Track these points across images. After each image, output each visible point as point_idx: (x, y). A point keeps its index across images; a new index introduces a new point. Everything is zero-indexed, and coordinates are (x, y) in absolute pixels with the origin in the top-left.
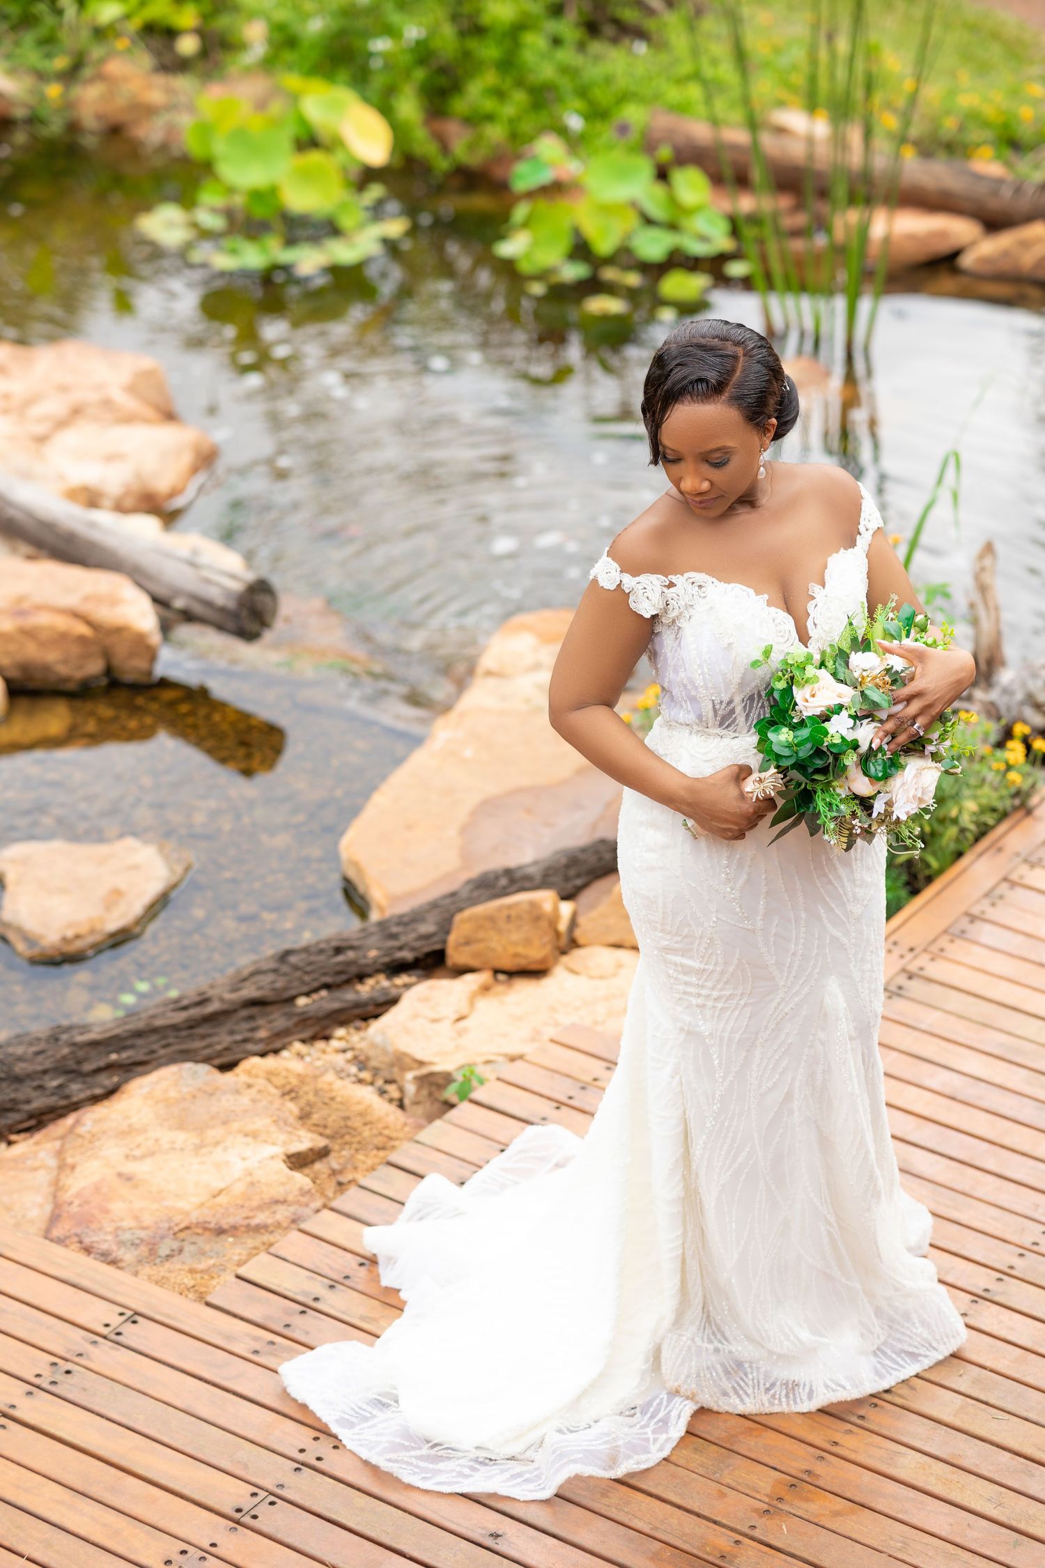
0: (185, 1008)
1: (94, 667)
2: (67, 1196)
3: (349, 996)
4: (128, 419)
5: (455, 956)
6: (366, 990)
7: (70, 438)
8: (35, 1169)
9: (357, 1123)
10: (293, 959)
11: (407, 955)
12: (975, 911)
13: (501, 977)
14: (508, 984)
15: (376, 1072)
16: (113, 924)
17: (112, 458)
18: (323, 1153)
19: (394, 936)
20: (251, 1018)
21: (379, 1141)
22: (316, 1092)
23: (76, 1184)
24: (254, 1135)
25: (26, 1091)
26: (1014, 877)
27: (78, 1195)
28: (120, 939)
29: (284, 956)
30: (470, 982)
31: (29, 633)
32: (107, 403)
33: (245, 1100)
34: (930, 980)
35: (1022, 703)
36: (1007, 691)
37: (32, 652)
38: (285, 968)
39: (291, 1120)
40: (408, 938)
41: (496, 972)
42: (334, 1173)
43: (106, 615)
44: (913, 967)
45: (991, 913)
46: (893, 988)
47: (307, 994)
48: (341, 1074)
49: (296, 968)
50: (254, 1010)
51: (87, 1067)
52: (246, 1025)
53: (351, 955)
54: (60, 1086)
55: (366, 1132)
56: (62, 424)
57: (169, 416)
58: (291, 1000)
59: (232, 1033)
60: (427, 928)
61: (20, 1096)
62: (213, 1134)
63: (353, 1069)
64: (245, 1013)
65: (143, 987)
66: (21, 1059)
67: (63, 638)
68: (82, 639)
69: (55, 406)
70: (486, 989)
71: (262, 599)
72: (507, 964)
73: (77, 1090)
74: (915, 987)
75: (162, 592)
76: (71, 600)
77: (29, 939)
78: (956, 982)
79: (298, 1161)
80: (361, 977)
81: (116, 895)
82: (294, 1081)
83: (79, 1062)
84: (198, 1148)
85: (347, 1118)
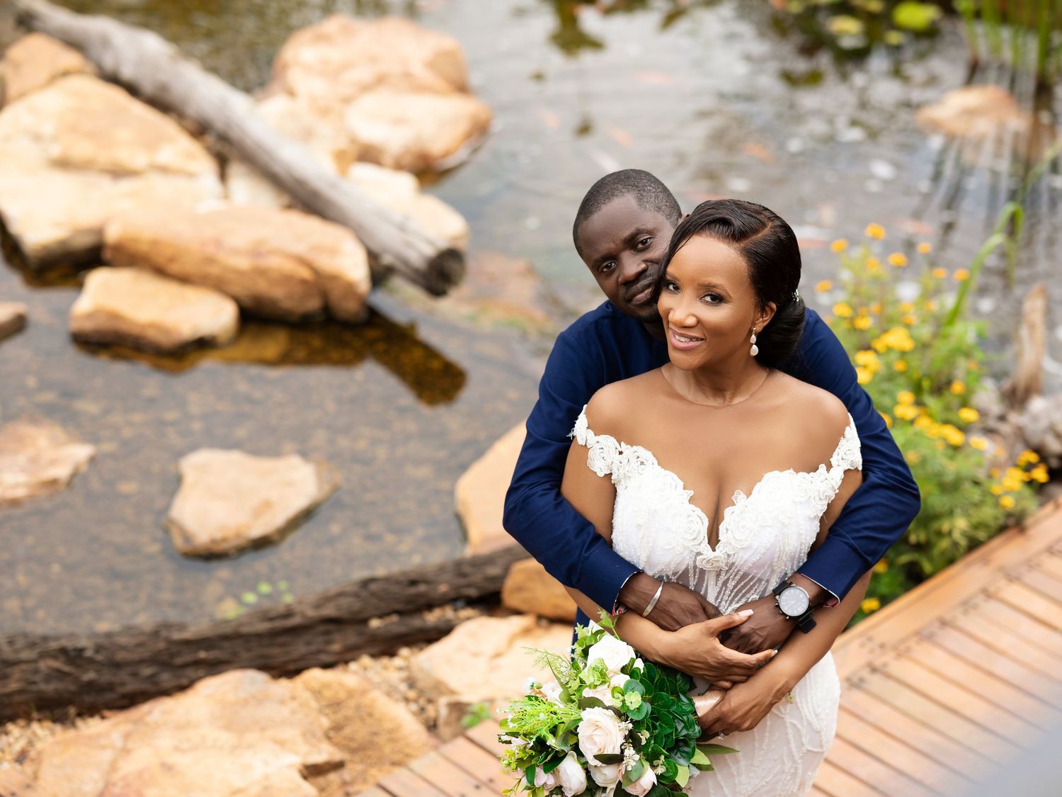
0: (271, 619)
1: (313, 304)
2: (116, 777)
3: (416, 622)
4: (420, 88)
5: (510, 599)
6: (432, 618)
7: (369, 102)
8: (103, 747)
9: (381, 740)
10: (373, 587)
11: (473, 592)
12: (948, 617)
13: (544, 623)
14: (547, 629)
15: (421, 692)
16: (257, 531)
17: (399, 121)
18: (338, 766)
19: (464, 575)
20: (327, 633)
21: (396, 758)
22: (358, 708)
23: (128, 767)
24: (281, 743)
25: (123, 676)
26: (992, 589)
27: (124, 778)
28: (262, 544)
29: (366, 583)
30: (516, 623)
31: (261, 272)
32: (407, 76)
33: (285, 711)
34: (889, 676)
35: (1044, 432)
36: (1035, 418)
37: (262, 287)
38: (364, 594)
39: (319, 734)
40: (477, 578)
41: (540, 617)
42: (345, 783)
43: (327, 264)
44: (878, 662)
45: (963, 621)
46: (855, 679)
47: (381, 616)
48: (390, 692)
49: (373, 594)
50: (331, 627)
51: (179, 661)
52: (320, 639)
53: (422, 588)
54: (153, 676)
55: (387, 750)
56: (366, 88)
57: (462, 88)
58: (365, 621)
59: (308, 644)
60: (493, 571)
61: (116, 679)
62: (251, 737)
63: (403, 687)
64: (322, 628)
65: (265, 588)
66: (123, 648)
67: (287, 279)
68: (304, 282)
69: (363, 74)
70: (526, 632)
71: (452, 265)
72: (548, 611)
73: (166, 678)
74: (875, 682)
75: (375, 247)
76: (300, 248)
77: (187, 537)
78: (911, 681)
79: (313, 772)
80: (430, 606)
81: (267, 505)
82: (342, 695)
83: (172, 655)
84: (235, 748)
85: (375, 734)
